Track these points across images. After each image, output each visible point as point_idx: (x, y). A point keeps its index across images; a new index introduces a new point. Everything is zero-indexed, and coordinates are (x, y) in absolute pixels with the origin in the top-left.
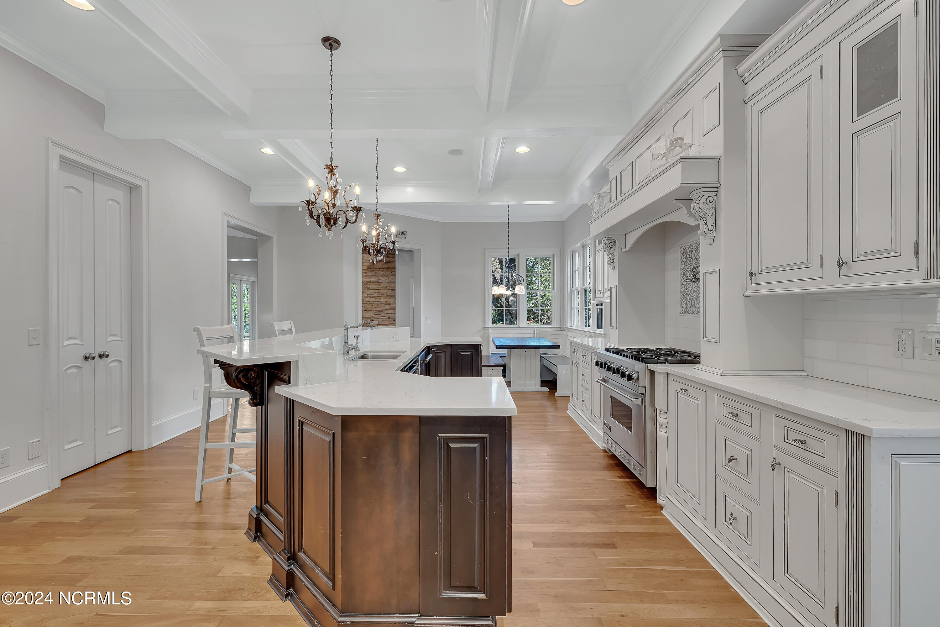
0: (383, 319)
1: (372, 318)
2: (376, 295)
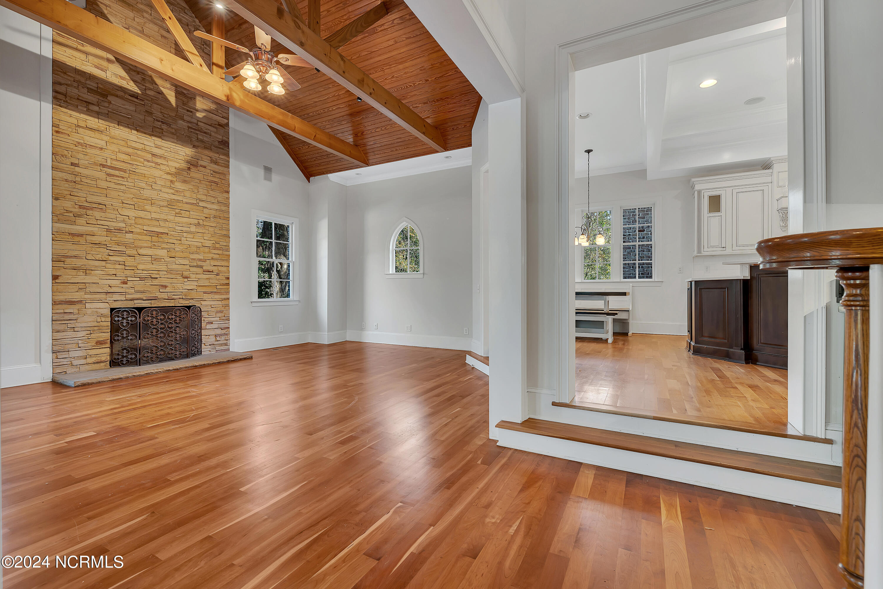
0: (207, 276)
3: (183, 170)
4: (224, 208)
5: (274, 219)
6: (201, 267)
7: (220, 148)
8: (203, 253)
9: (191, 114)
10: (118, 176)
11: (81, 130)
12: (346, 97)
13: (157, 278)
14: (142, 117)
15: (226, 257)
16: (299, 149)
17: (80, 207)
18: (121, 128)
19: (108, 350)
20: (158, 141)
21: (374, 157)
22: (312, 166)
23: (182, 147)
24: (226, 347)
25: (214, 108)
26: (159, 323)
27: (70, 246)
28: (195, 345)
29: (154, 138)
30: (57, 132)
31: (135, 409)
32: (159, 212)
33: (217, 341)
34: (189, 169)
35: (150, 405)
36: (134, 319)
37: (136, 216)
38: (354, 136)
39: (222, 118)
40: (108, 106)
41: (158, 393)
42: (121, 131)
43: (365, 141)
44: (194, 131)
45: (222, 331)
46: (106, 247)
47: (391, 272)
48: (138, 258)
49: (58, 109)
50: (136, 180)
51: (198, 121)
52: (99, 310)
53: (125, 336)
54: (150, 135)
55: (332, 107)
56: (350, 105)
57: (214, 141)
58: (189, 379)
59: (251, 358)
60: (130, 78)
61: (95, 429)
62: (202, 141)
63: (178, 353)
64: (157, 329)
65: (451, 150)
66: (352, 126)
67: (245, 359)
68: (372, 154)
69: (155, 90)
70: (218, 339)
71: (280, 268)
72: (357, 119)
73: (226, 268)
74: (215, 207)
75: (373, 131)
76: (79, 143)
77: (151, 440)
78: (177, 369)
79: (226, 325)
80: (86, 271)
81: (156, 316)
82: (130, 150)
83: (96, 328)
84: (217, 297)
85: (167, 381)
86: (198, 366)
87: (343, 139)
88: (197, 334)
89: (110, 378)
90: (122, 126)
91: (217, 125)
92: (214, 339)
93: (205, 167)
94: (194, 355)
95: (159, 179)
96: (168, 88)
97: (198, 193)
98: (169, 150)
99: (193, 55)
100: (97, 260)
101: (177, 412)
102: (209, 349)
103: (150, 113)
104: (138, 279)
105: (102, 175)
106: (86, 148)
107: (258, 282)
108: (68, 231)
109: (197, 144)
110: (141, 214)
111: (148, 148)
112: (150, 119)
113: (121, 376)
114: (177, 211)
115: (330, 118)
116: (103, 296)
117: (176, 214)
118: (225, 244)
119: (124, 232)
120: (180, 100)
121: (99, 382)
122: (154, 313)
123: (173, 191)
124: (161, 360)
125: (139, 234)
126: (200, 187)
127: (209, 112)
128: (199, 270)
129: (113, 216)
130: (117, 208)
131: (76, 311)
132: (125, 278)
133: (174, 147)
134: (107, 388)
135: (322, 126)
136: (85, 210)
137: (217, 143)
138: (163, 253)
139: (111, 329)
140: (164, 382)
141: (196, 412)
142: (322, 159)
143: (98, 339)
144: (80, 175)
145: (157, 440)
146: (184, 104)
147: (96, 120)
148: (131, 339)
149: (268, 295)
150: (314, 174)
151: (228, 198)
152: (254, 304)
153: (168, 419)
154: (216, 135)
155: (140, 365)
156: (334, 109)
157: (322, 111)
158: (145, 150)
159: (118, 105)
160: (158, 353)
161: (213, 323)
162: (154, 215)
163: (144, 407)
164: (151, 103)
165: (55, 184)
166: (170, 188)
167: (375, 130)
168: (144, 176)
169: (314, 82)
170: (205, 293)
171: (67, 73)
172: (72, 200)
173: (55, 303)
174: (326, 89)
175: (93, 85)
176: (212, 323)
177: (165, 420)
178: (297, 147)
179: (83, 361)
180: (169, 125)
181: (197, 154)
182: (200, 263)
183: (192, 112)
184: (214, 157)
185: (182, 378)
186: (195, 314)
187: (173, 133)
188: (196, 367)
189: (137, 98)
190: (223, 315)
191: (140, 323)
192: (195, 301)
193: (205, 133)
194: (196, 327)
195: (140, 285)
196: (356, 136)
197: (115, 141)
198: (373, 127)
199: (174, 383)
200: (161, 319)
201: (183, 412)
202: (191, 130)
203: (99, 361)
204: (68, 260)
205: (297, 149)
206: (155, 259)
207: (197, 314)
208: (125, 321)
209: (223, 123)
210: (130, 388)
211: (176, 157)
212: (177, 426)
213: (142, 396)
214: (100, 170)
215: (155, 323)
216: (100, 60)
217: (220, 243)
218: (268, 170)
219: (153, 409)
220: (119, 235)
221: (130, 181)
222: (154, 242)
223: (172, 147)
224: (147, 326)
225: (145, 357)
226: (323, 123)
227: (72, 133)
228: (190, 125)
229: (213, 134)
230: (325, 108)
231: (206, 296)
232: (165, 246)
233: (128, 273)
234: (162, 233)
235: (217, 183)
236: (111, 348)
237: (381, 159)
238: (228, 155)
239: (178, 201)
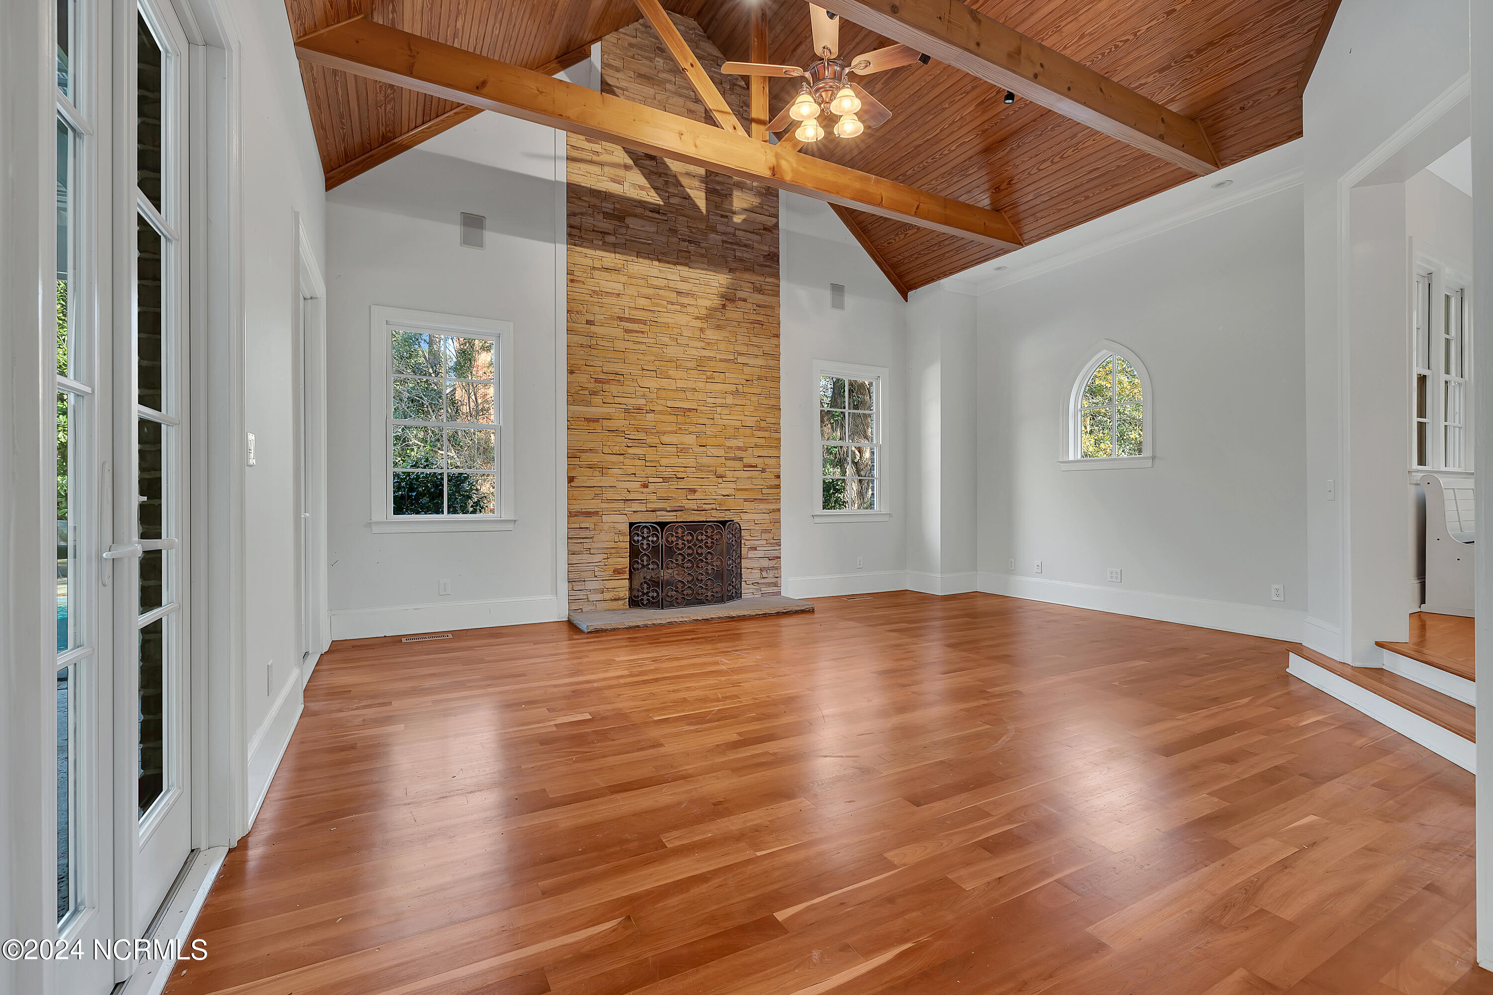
0: (748, 474)
1: (720, 471)
2: (730, 400)
3: (715, 309)
4: (772, 363)
5: (849, 374)
6: (741, 459)
7: (766, 266)
8: (743, 437)
9: (725, 220)
10: (637, 332)
11: (596, 273)
12: (977, 117)
13: (684, 478)
14: (664, 239)
15: (776, 442)
16: (888, 243)
17: (597, 381)
18: (641, 260)
19: (626, 583)
20: (684, 271)
21: (1035, 225)
22: (912, 271)
23: (715, 274)
24: (776, 589)
25: (757, 204)
26: (685, 546)
27: (586, 435)
28: (733, 582)
29: (679, 267)
30: (572, 281)
31: (644, 682)
32: (686, 378)
33: (763, 578)
34: (724, 306)
35: (665, 678)
36: (655, 539)
37: (658, 387)
38: (992, 192)
39: (769, 216)
40: (625, 232)
41: (677, 659)
42: (640, 264)
43: (1015, 196)
44: (730, 246)
45: (770, 562)
46: (624, 435)
47: (1071, 458)
48: (661, 448)
49: (572, 250)
50: (658, 334)
51: (736, 229)
52: (616, 525)
53: (645, 563)
54: (675, 264)
55: (948, 148)
56: (984, 131)
57: (757, 256)
58: (721, 639)
59: (811, 611)
60: (651, 185)
61: (592, 709)
62: (741, 260)
63: (709, 594)
64: (683, 555)
65: (1234, 161)
66: (987, 174)
67: (803, 612)
68: (1032, 219)
69: (680, 195)
70: (764, 574)
71: (858, 458)
72: (998, 156)
73: (775, 460)
74: (760, 362)
75: (1034, 171)
76: (594, 291)
77: (653, 747)
78: (708, 620)
79: (775, 554)
80: (603, 470)
81: (682, 536)
82: (651, 291)
83: (613, 551)
84: (763, 506)
85: (692, 639)
86: (734, 617)
87: (972, 204)
88: (736, 566)
89: (627, 625)
90: (641, 257)
91: (762, 230)
92: (759, 575)
93: (745, 300)
94: (731, 598)
95: (685, 327)
96: (696, 189)
97: (735, 343)
98: (697, 282)
99: (723, 115)
100: (614, 454)
101: (697, 700)
102: (751, 591)
103: (673, 231)
104: (661, 480)
105: (619, 333)
106: (601, 297)
107: (824, 481)
108: (584, 415)
109: (734, 265)
110: (664, 383)
111: (672, 284)
112: (675, 240)
113: (639, 624)
114: (709, 374)
115: (943, 170)
116: (621, 505)
117: (707, 378)
118: (773, 421)
119: (645, 411)
120: (712, 203)
121: (614, 630)
122: (680, 531)
123: (702, 344)
124: (689, 603)
125: (661, 413)
126: (739, 333)
127: (752, 212)
128: (738, 464)
129: (631, 390)
130: (636, 377)
131: (592, 526)
132: (645, 479)
133: (705, 276)
134: (621, 639)
135: (930, 189)
136: (601, 385)
137: (762, 259)
138: (690, 440)
139: (630, 553)
140: (688, 639)
141: (722, 705)
142: (929, 253)
143: (615, 566)
144: (595, 336)
145: (662, 750)
146: (717, 207)
147: (613, 255)
148: (652, 569)
149: (841, 504)
150: (915, 284)
151: (778, 346)
152: (817, 520)
153: (683, 711)
154: (761, 247)
155: (663, 609)
156: (954, 148)
157: (929, 160)
158: (668, 288)
159: (637, 228)
160: (685, 592)
161: (758, 548)
162: (681, 384)
163: (656, 680)
164: (676, 216)
165: (569, 352)
166: (700, 339)
167: (1038, 169)
168: (667, 325)
169: (914, 108)
170: (745, 500)
171: (583, 198)
172: (587, 372)
173: (571, 515)
174: (937, 113)
175: (608, 206)
176: (756, 550)
177: (678, 712)
178: (885, 242)
179: (599, 597)
180: (698, 244)
181: (735, 281)
182: (739, 454)
183: (727, 217)
184: (758, 282)
185: (712, 637)
186: (732, 534)
187: (702, 256)
188: (732, 619)
189: (659, 213)
190: (771, 535)
191: (662, 545)
192: (732, 513)
193: (745, 246)
194: (734, 554)
195: (663, 489)
196: (996, 193)
197: (634, 281)
198: (1033, 162)
199: (700, 643)
200: (688, 540)
201: (704, 700)
202: (727, 246)
203: (617, 597)
204: (584, 456)
205: (886, 244)
206: (682, 450)
207: (735, 534)
208: (645, 542)
209: (770, 224)
210: (646, 644)
211: (708, 291)
212: (693, 728)
213: (657, 660)
214: (616, 326)
215: (680, 546)
216: (616, 170)
217: (767, 419)
218: (837, 289)
219: (667, 686)
220: (639, 417)
221: (651, 336)
222: (680, 424)
223: (702, 276)
224: (670, 551)
225: (668, 596)
226: (932, 183)
227: (587, 280)
228: (725, 238)
229: (756, 245)
230: (936, 153)
231: (747, 506)
232: (693, 429)
233: (649, 471)
234: (690, 410)
235: (762, 323)
236: (630, 579)
237: (1050, 226)
238: (777, 276)
239: (710, 359)
